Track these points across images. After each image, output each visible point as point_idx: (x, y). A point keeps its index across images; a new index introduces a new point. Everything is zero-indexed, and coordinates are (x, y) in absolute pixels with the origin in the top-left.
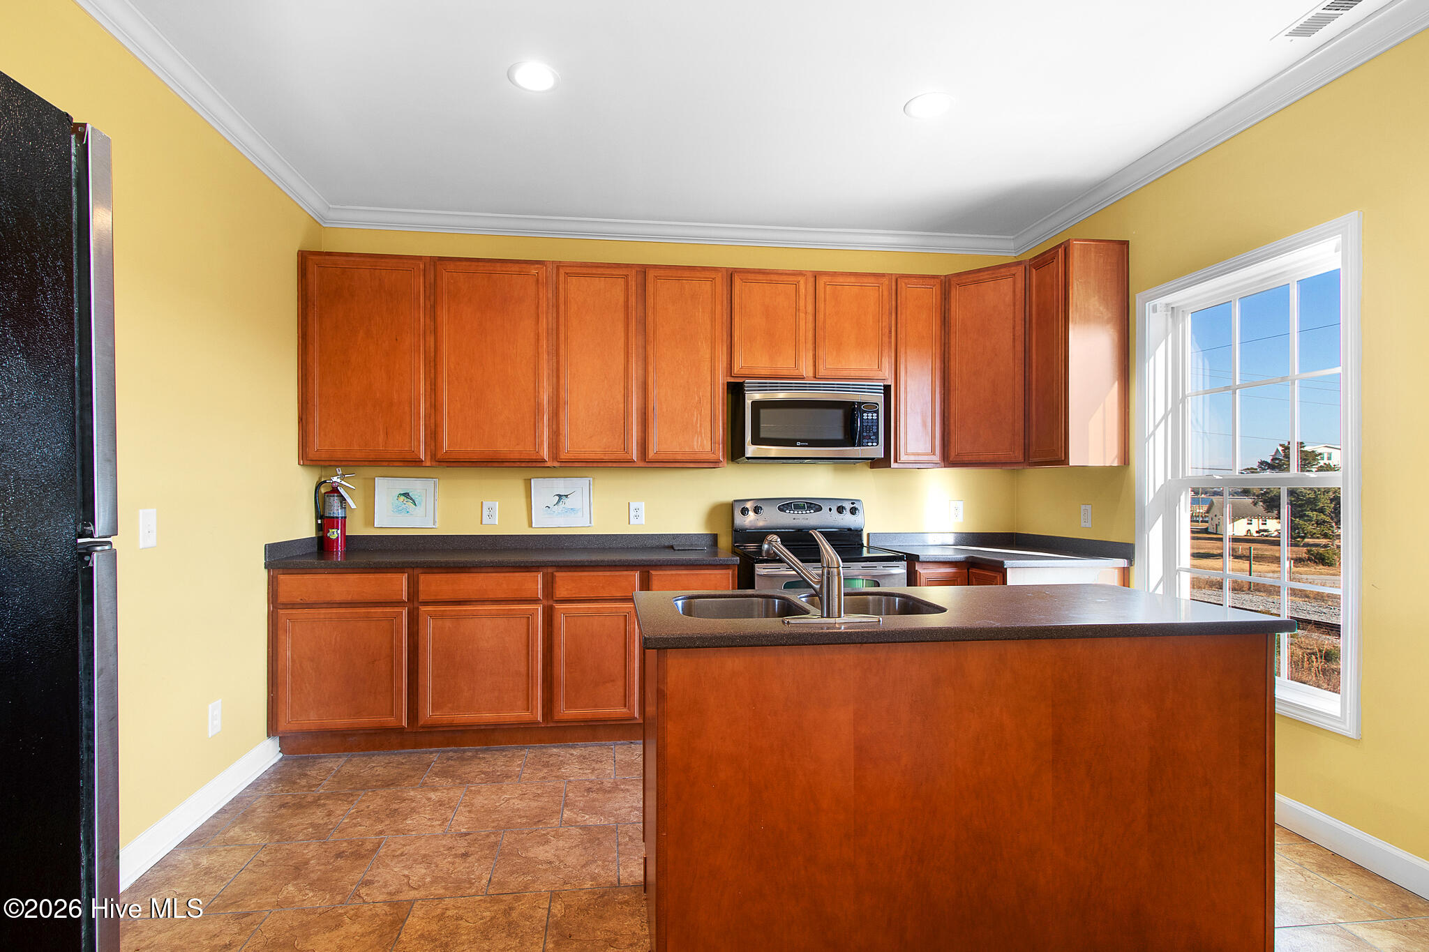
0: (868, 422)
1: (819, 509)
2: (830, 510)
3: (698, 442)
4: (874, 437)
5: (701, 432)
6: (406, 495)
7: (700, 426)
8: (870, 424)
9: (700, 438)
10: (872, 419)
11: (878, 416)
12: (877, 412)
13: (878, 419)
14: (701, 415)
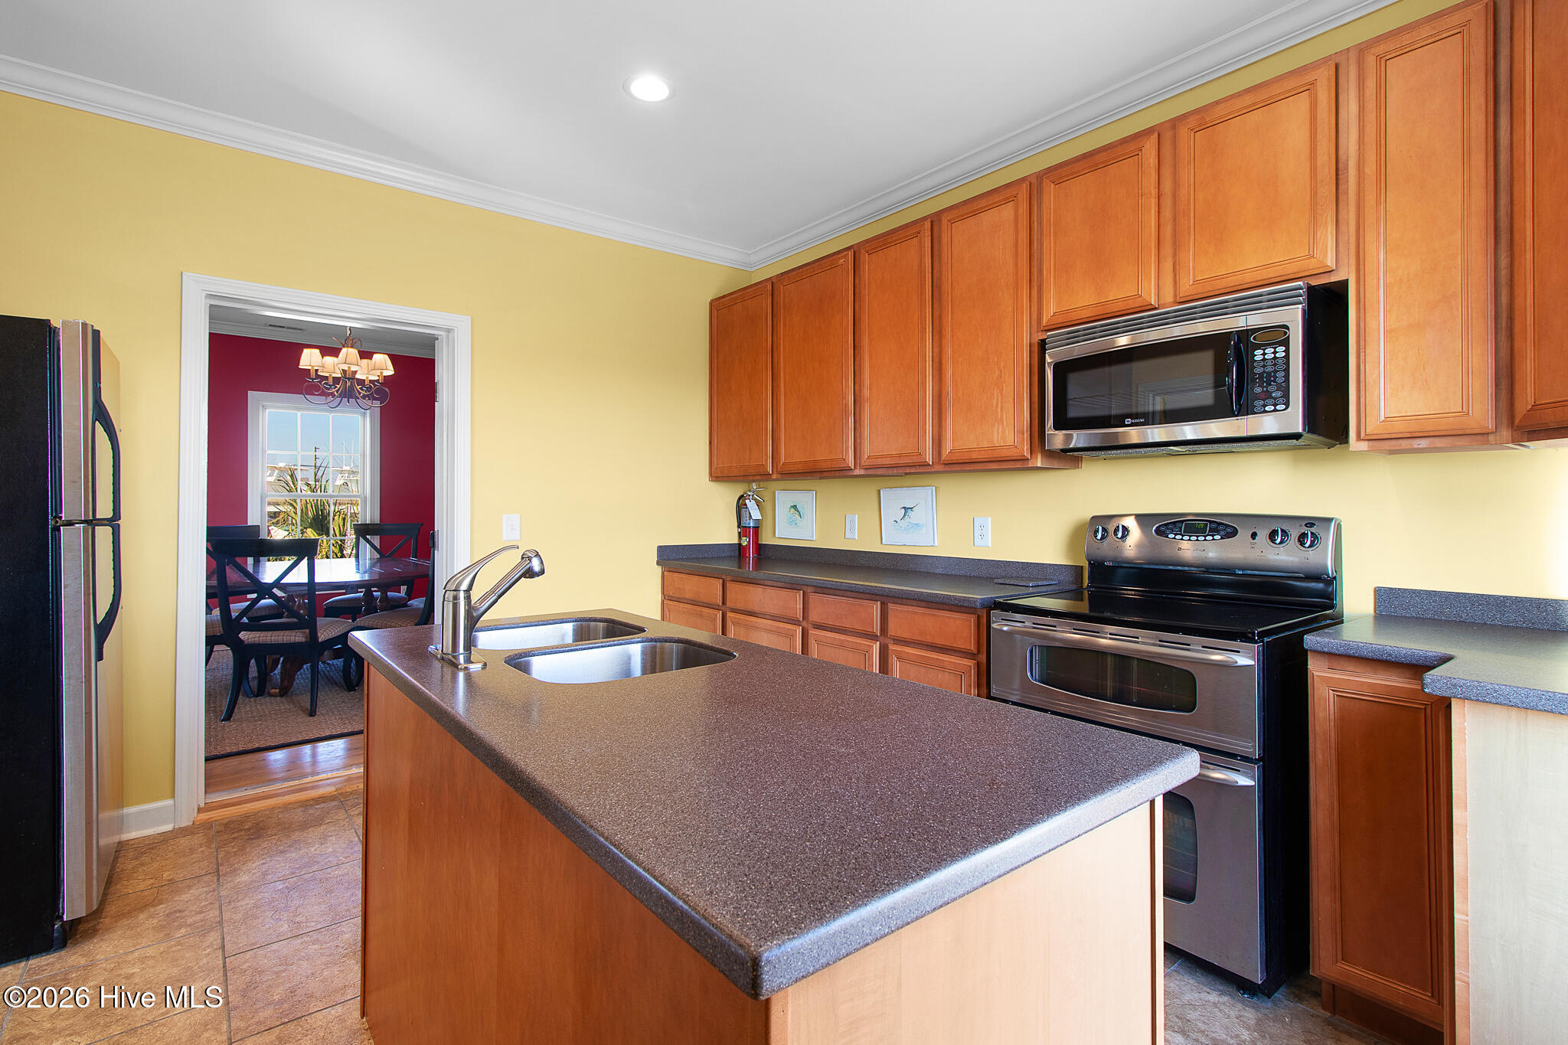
0: (1264, 366)
1: (1233, 533)
2: (1254, 535)
3: (998, 433)
4: (1279, 394)
5: (1002, 419)
6: (795, 507)
7: (1001, 410)
8: (1269, 369)
9: (1001, 426)
10: (1275, 358)
11: (1287, 351)
12: (1286, 343)
13: (1287, 357)
14: (1002, 395)
